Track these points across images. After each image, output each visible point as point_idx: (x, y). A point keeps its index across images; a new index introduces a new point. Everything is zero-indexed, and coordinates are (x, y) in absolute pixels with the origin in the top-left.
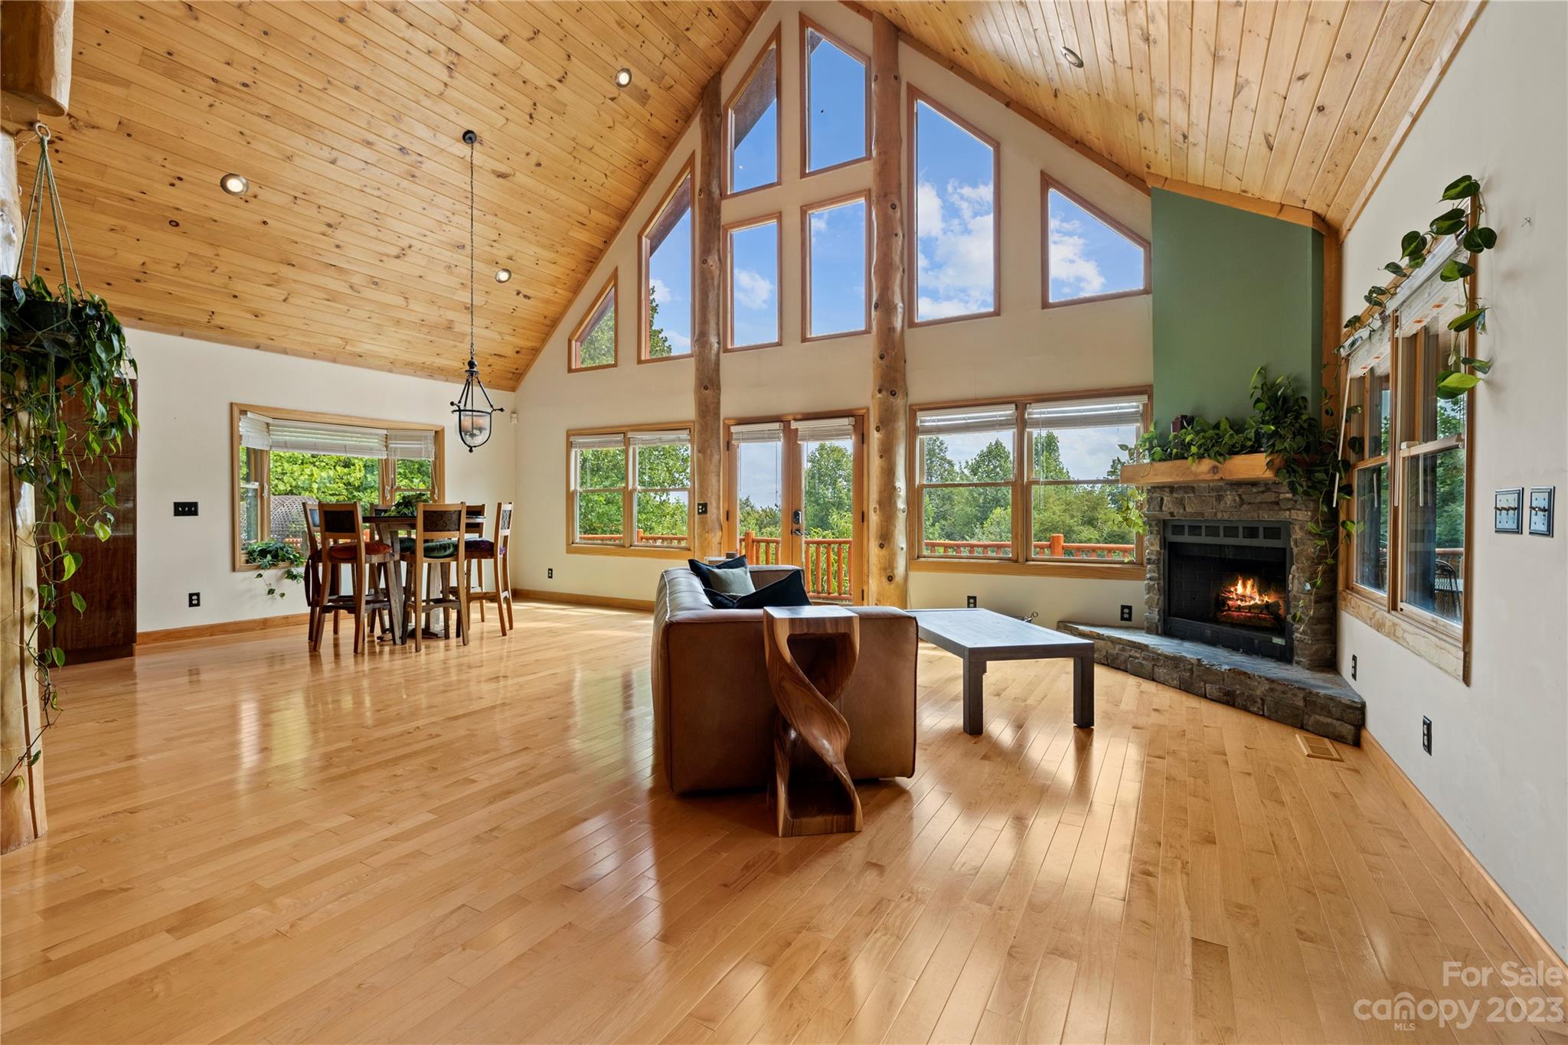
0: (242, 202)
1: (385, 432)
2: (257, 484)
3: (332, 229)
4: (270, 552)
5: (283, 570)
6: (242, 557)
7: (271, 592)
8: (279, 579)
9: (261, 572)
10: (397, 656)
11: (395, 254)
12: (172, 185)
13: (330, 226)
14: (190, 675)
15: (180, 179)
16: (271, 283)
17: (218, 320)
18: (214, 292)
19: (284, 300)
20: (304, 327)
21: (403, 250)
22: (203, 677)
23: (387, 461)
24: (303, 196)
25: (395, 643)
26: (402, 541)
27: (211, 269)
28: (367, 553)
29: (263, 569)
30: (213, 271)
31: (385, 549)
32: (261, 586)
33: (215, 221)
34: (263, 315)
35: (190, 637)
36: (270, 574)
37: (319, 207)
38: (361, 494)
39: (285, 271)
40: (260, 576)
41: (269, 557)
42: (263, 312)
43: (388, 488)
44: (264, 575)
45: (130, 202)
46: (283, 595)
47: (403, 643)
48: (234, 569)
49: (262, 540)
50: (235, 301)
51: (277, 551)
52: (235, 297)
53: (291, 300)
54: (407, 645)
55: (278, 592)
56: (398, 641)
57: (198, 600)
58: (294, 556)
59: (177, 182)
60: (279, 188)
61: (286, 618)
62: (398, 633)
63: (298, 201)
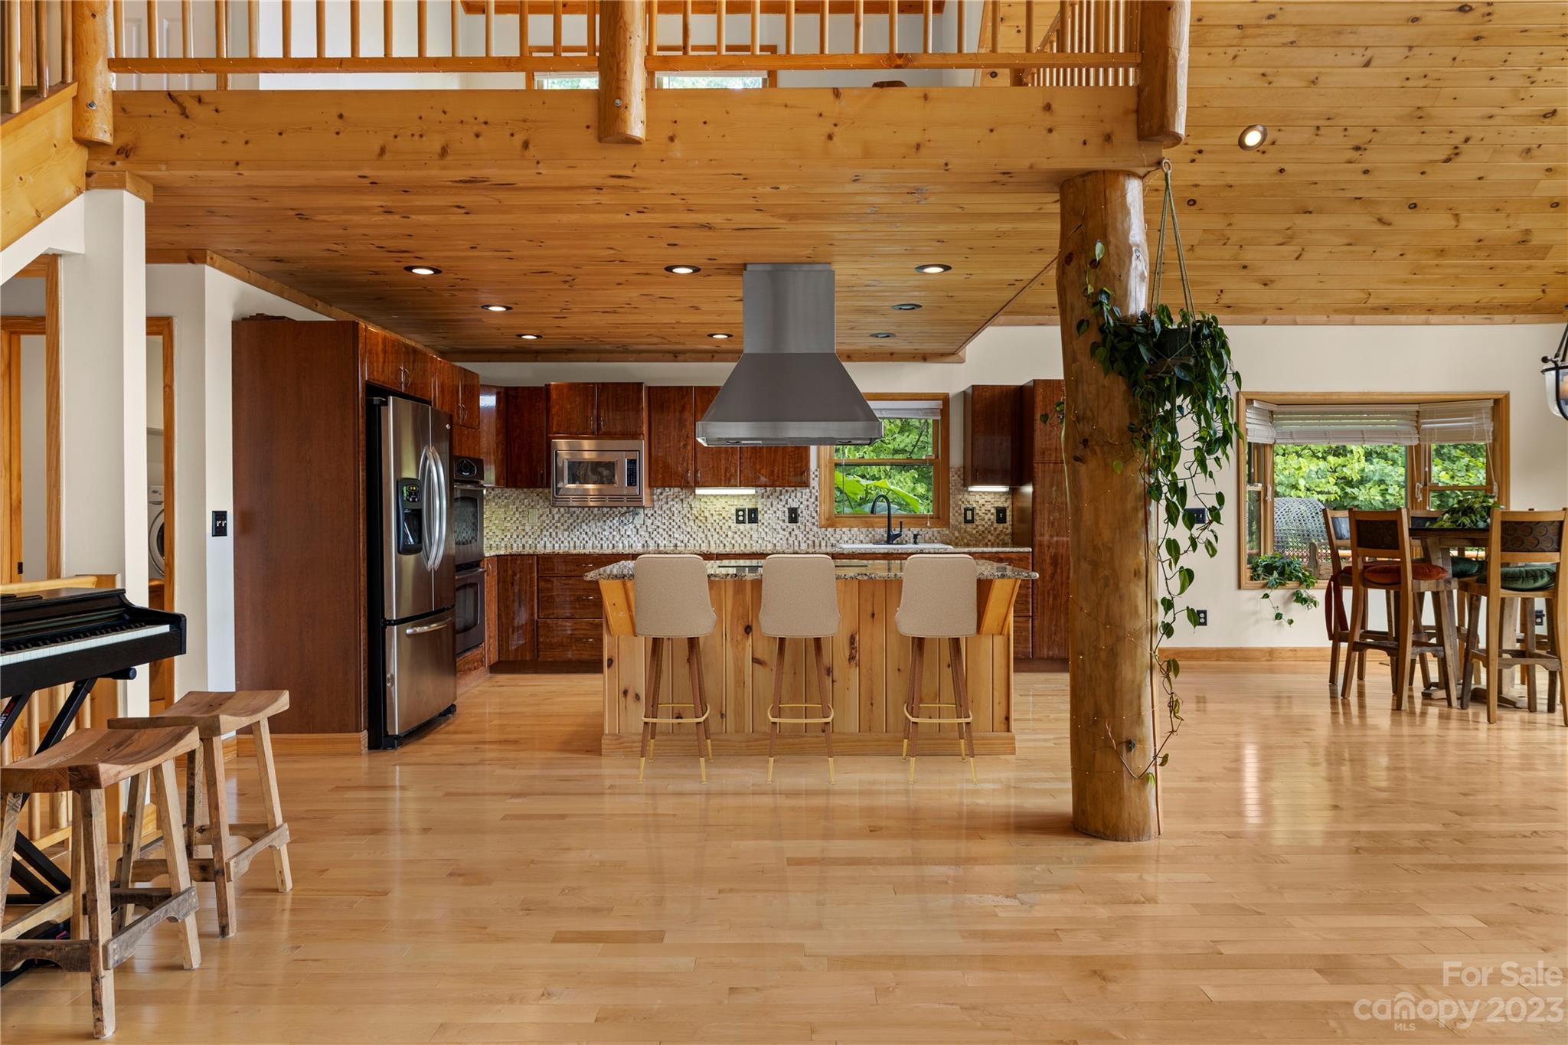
0: (1259, 154)
1: (1416, 408)
2: (1260, 485)
3: (1360, 152)
4: (1276, 568)
5: (1292, 591)
6: (1247, 573)
7: (1278, 616)
8: (1286, 602)
9: (1268, 591)
10: (1454, 724)
11: (1444, 157)
12: (1193, 161)
13: (1357, 148)
14: (1198, 702)
15: (1200, 152)
16: (1283, 240)
17: (1226, 299)
18: (1223, 267)
19: (1297, 258)
20: (1319, 285)
21: (1456, 148)
22: (1210, 707)
23: (1418, 447)
24: (1328, 123)
25: (1450, 705)
26: (1454, 560)
27: (1223, 242)
28: (1413, 578)
29: (1269, 588)
30: (1225, 244)
31: (1439, 573)
32: (1267, 608)
33: (1231, 186)
34: (1272, 282)
35: (1197, 659)
36: (1278, 594)
37: (1346, 130)
38: (1355, 491)
39: (1302, 221)
40: (1266, 596)
41: (1276, 574)
42: (1272, 278)
43: (1419, 485)
44: (1270, 595)
45: (1155, 193)
46: (1291, 622)
47: (1463, 707)
48: (1239, 587)
49: (1265, 553)
50: (1244, 272)
51: (1284, 567)
52: (1245, 267)
53: (1305, 256)
54: (1470, 711)
55: (1286, 618)
56: (1455, 702)
57: (1205, 618)
58: (1303, 574)
59: (1197, 156)
60: (1301, 123)
61: (1294, 650)
62: (1455, 692)
63: (1322, 131)
